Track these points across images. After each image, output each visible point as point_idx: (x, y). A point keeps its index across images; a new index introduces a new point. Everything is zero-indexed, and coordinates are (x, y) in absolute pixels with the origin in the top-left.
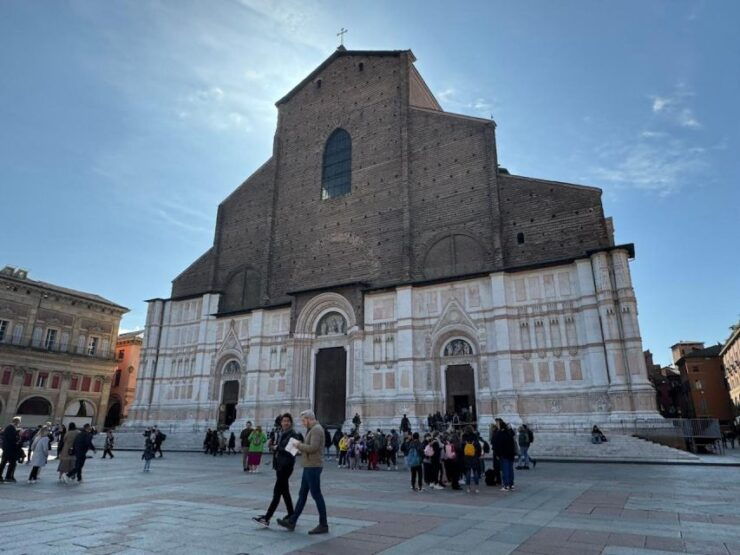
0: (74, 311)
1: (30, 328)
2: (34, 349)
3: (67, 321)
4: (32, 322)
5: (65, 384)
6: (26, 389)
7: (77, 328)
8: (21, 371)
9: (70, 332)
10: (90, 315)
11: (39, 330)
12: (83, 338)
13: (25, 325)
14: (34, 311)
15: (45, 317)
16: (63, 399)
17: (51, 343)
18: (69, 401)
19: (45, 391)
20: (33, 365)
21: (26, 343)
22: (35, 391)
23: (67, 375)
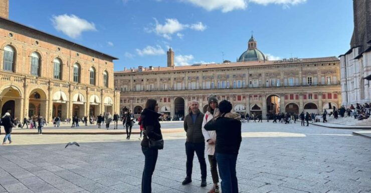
0: (316, 68)
1: (301, 79)
2: (303, 86)
3: (314, 73)
4: (300, 76)
5: (320, 97)
6: (305, 100)
7: (319, 74)
8: (301, 94)
9: (317, 77)
10: (324, 68)
11: (304, 79)
12: (323, 78)
13: (298, 77)
14: (300, 72)
15: (305, 73)
16: (320, 102)
17: (311, 82)
18: (323, 103)
19: (312, 101)
20: (305, 92)
21: (300, 84)
22: (309, 101)
23: (320, 94)
